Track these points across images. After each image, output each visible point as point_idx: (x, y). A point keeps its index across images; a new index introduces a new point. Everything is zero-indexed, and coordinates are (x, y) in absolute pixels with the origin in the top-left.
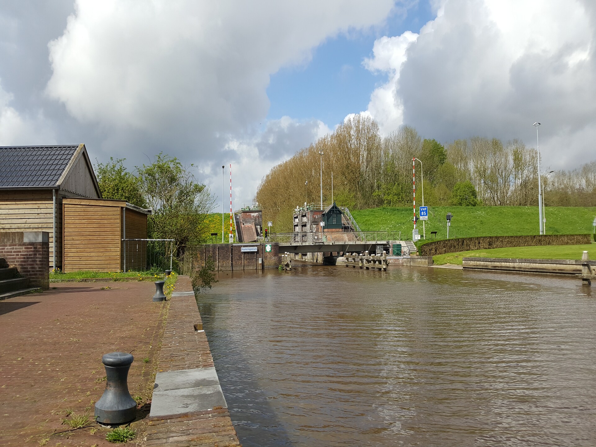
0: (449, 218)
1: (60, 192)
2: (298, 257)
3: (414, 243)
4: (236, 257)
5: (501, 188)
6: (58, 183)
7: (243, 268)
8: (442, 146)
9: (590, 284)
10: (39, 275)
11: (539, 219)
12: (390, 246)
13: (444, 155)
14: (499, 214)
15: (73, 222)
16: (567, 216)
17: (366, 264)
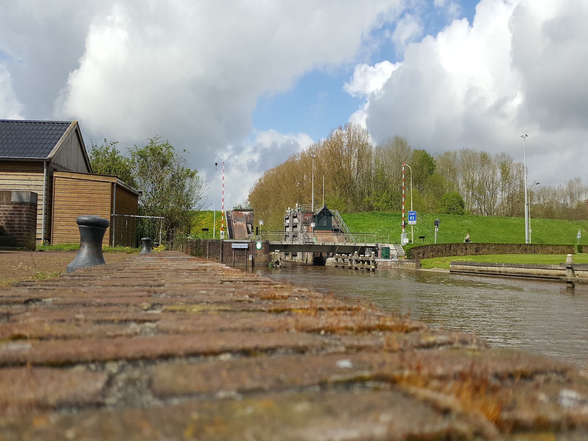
0: (437, 223)
1: (51, 165)
2: (288, 258)
3: (402, 246)
4: (226, 253)
5: (488, 200)
6: (49, 156)
7: (233, 264)
8: (431, 157)
9: (573, 287)
10: (26, 235)
11: (525, 230)
12: (378, 248)
13: (433, 165)
14: (486, 223)
15: (63, 195)
16: (552, 228)
17: (355, 265)
